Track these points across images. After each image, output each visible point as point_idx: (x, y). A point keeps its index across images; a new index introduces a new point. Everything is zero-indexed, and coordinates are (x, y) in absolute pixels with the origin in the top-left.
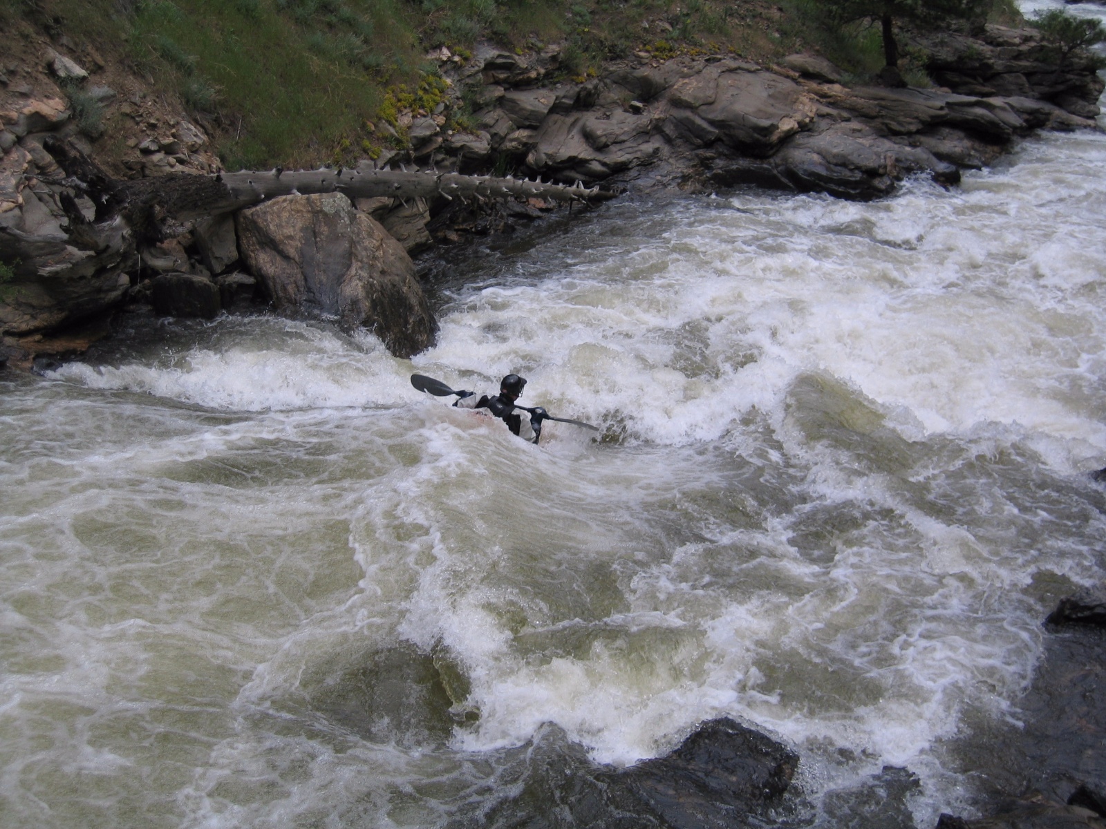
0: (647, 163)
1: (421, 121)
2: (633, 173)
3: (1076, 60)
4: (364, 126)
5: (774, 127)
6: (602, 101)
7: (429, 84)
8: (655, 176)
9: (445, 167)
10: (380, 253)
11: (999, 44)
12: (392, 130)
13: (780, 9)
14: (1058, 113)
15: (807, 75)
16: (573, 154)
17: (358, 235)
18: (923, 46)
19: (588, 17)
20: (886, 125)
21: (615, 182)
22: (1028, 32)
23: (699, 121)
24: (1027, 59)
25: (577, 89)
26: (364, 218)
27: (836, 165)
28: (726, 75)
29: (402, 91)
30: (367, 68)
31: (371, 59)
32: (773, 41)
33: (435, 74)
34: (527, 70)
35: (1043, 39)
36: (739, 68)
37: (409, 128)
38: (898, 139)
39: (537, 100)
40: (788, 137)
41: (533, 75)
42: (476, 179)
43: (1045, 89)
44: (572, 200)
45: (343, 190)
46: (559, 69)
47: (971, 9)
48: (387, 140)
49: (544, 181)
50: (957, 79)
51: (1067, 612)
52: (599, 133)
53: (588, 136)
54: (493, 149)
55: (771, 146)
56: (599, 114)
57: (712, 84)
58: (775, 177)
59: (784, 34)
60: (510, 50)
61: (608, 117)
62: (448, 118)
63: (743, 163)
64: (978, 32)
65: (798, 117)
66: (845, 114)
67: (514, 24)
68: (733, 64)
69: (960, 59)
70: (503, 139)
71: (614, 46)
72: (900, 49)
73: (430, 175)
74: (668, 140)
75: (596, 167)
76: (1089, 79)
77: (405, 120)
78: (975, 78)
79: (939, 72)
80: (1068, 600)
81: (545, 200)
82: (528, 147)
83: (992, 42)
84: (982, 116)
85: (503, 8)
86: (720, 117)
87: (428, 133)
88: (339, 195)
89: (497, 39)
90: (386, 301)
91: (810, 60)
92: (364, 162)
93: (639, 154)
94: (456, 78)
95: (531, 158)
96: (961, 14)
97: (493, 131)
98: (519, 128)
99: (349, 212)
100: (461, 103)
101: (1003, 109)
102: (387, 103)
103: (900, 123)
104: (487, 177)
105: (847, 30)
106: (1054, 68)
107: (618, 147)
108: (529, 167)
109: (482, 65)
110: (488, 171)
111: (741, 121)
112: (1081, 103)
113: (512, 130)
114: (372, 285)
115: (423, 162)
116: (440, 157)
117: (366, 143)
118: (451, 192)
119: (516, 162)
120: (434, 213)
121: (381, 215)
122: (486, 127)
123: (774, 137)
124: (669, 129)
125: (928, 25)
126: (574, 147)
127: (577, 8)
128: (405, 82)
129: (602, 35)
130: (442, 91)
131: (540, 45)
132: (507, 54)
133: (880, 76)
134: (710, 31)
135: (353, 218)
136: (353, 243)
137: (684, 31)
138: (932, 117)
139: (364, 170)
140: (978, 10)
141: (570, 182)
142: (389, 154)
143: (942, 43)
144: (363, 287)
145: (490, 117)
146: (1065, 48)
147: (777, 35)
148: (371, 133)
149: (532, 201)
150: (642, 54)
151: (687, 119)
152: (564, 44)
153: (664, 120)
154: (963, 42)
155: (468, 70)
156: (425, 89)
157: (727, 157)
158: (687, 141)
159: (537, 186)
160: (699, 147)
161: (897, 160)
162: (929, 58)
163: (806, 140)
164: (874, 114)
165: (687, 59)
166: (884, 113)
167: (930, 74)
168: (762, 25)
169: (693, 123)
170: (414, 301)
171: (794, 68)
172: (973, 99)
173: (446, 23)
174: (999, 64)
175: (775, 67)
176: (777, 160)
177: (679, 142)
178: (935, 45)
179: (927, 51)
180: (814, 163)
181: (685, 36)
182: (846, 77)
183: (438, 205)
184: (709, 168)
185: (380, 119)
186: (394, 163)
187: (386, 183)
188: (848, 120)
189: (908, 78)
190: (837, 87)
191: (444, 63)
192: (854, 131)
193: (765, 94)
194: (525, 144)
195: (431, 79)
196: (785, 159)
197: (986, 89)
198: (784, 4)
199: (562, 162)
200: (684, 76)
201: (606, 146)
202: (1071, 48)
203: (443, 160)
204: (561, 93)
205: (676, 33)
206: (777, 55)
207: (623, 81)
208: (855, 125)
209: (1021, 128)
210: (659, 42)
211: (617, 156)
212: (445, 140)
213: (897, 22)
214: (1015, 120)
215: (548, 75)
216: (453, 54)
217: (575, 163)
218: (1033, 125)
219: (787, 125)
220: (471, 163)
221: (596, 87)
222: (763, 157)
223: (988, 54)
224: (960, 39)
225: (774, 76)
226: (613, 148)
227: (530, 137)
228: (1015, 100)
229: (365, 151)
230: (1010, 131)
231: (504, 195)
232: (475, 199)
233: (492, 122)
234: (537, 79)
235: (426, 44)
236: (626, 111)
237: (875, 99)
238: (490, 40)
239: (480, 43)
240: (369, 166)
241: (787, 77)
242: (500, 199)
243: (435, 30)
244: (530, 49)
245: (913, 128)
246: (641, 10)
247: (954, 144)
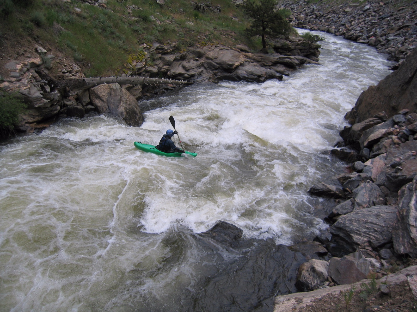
0: (200, 74)
1: (139, 64)
2: (196, 77)
3: (313, 46)
4: (123, 65)
5: (233, 64)
6: (187, 58)
7: (141, 54)
8: (202, 78)
9: (146, 76)
10: (128, 99)
11: (292, 42)
12: (131, 66)
13: (235, 33)
14: (308, 60)
15: (242, 50)
16: (180, 72)
17: (122, 94)
18: (272, 42)
19: (183, 35)
20: (263, 63)
21: (191, 79)
22: (300, 38)
23: (213, 63)
24: (300, 46)
25: (181, 55)
26: (124, 90)
27: (250, 74)
28: (221, 51)
29: (134, 56)
30: (124, 49)
31: (125, 47)
32: (233, 41)
33: (142, 51)
34: (167, 50)
35: (304, 40)
36: (224, 49)
37: (136, 65)
38: (266, 67)
39: (170, 58)
40: (237, 67)
41: (169, 51)
42: (154, 79)
43: (305, 54)
44: (180, 84)
45: (118, 83)
46: (176, 49)
47: (285, 32)
48: (129, 69)
49: (172, 79)
50: (282, 51)
51: (312, 191)
52: (187, 66)
53: (184, 67)
54: (158, 71)
55: (233, 69)
56: (187, 61)
57: (217, 53)
58: (234, 78)
59: (236, 39)
60: (162, 44)
61: (189, 62)
62: (146, 63)
63: (226, 74)
64: (287, 39)
65: (240, 61)
66: (252, 61)
67: (163, 37)
68: (222, 48)
69: (282, 46)
70: (161, 68)
71: (190, 43)
72: (266, 43)
73: (142, 78)
74: (205, 68)
75: (186, 75)
76: (316, 51)
77: (135, 63)
78: (286, 51)
79: (277, 49)
80: (312, 188)
81: (173, 84)
82: (168, 70)
83: (291, 41)
84: (288, 61)
85: (160, 33)
86: (219, 62)
87: (141, 67)
88: (117, 84)
89: (159, 41)
90: (130, 112)
91: (243, 46)
92: (123, 75)
93: (197, 72)
94: (148, 52)
95: (169, 73)
96: (282, 34)
97: (158, 66)
98: (165, 65)
99: (120, 88)
100: (150, 59)
101: (294, 59)
102: (129, 59)
103: (267, 63)
104: (157, 79)
105: (252, 38)
106: (307, 48)
107: (192, 70)
108: (168, 76)
109: (155, 48)
110: (157, 77)
111: (225, 63)
112: (314, 57)
113: (163, 66)
114: (126, 108)
115: (140, 75)
116: (144, 73)
117: (124, 70)
118: (147, 83)
119: (165, 74)
120: (143, 88)
121: (129, 89)
122: (156, 65)
123: (234, 67)
124: (206, 65)
125: (274, 37)
126: (180, 70)
127: (180, 33)
128: (134, 53)
129: (187, 40)
130: (144, 56)
131: (171, 43)
132: (162, 45)
133: (261, 51)
134: (216, 39)
135: (121, 90)
136: (121, 97)
137: (209, 39)
138: (275, 61)
139: (124, 77)
140: (287, 33)
141: (179, 80)
142: (130, 73)
143: (278, 42)
144: (124, 108)
145: (157, 62)
146: (310, 43)
147: (234, 40)
148: (125, 67)
149: (169, 85)
150: (198, 45)
151: (210, 62)
152: (177, 42)
153: (204, 63)
154: (283, 41)
155: (151, 50)
156: (140, 55)
157: (221, 72)
158: (210, 68)
159: (170, 81)
160: (213, 70)
161: (266, 73)
162: (274, 46)
163: (242, 68)
164: (260, 60)
165: (210, 46)
166: (262, 60)
167: (274, 50)
168: (230, 37)
169: (212, 63)
170: (138, 112)
171: (239, 49)
172: (286, 56)
173: (145, 37)
174: (292, 47)
175: (233, 48)
176: (234, 73)
177: (208, 68)
178: (276, 42)
179: (274, 44)
180: (244, 74)
181: (209, 40)
182: (252, 51)
183: (144, 86)
184: (216, 75)
185: (128, 63)
186: (132, 75)
187: (130, 80)
188: (253, 62)
189: (269, 51)
190: (250, 54)
191: (145, 48)
192: (255, 65)
193: (231, 56)
194: (167, 70)
195: (141, 52)
196: (236, 73)
197: (289, 54)
198: (236, 32)
199: (177, 74)
200: (209, 51)
201: (189, 70)
202: (311, 43)
203: (145, 74)
204: (176, 56)
205: (207, 39)
206: (234, 45)
207: (193, 52)
208: (255, 63)
209: (299, 64)
210: (203, 42)
211: (192, 72)
212: (145, 69)
213: (266, 36)
214: (297, 62)
215: (173, 51)
216: (147, 46)
217: (180, 74)
218: (302, 64)
219: (237, 64)
220: (153, 75)
221: (186, 54)
222: (231, 72)
223: (290, 44)
224: (282, 40)
225: (233, 51)
226: (191, 70)
227: (168, 68)
228: (297, 57)
229: (124, 72)
230: (296, 65)
231: (162, 83)
232: (154, 85)
233: (158, 64)
234: (170, 52)
235: (140, 43)
236: (194, 60)
237: (260, 57)
238: (157, 41)
239: (155, 42)
240: (125, 76)
241: (237, 51)
242: (160, 84)
243: (142, 39)
244: (168, 44)
245: (270, 64)
246: (197, 33)
247: (281, 68)
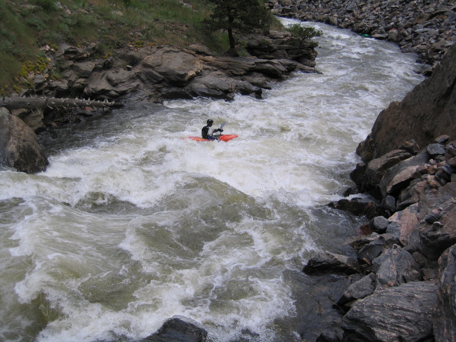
0: (134, 91)
1: (38, 76)
2: (129, 95)
3: (305, 44)
4: (14, 79)
5: (186, 74)
6: (114, 66)
7: (41, 61)
8: (138, 96)
9: (49, 95)
10: (22, 133)
11: (275, 38)
12: (26, 80)
13: (187, 26)
14: (299, 65)
15: (198, 53)
16: (103, 88)
17: (13, 125)
18: (245, 40)
19: (107, 31)
20: (231, 72)
21: (121, 99)
22: (287, 33)
23: (155, 73)
24: (286, 44)
25: (104, 61)
26: (14, 118)
27: (212, 89)
28: (166, 53)
29: (30, 64)
30: (14, 54)
31: (16, 51)
32: (184, 39)
33: (44, 56)
34: (82, 54)
35: (292, 36)
36: (171, 51)
37: (33, 79)
38: (236, 78)
39: (87, 66)
40: (192, 78)
41: (85, 55)
42: (62, 100)
43: (294, 56)
44: (104, 107)
45: (5, 107)
46: (96, 53)
47: (263, 24)
48: (24, 85)
49: (91, 99)
50: (259, 53)
51: (312, 265)
52: (114, 79)
53: (109, 80)
54: (69, 87)
55: (185, 82)
56: (114, 71)
57: (160, 58)
58: (187, 95)
59: (188, 36)
60: (75, 45)
61: (117, 72)
62: (50, 74)
63: (174, 89)
64: (267, 34)
65: (196, 70)
66: (215, 68)
67: (76, 35)
68: (168, 49)
69: (260, 44)
70: (74, 82)
71: (119, 43)
72: (236, 41)
73: (43, 99)
74: (143, 81)
75: (113, 93)
76: (311, 51)
77: (31, 76)
78: (266, 52)
79: (252, 50)
80: (312, 260)
81: (92, 108)
82: (84, 86)
83: (272, 37)
84: (269, 67)
85: (72, 28)
86: (164, 71)
87: (41, 81)
88: (4, 109)
89: (70, 41)
90: (26, 153)
91: (199, 46)
92: (14, 94)
93: (131, 87)
94: (53, 58)
95: (86, 90)
96: (259, 27)
97: (69, 79)
98: (80, 78)
99: (8, 116)
100: (55, 68)
101: (278, 64)
102: (23, 69)
103: (237, 71)
104: (67, 99)
105: (214, 34)
106: (297, 47)
107: (122, 84)
108: (85, 94)
109: (64, 52)
110: (68, 96)
111: (172, 72)
112: (308, 61)
113: (77, 79)
114: (19, 146)
115: (40, 93)
116: (47, 91)
117: (15, 86)
118: (52, 105)
119: (79, 92)
120: (45, 114)
121: (23, 116)
122: (66, 78)
123: (186, 78)
124: (143, 77)
125: (246, 31)
126: (104, 85)
127: (102, 28)
128: (31, 60)
129: (114, 38)
130: (47, 63)
131: (88, 43)
132: (74, 47)
133: (228, 52)
134: (158, 36)
135: (10, 118)
136: (10, 129)
137: (147, 36)
138: (250, 68)
139: (14, 98)
140: (266, 25)
141: (102, 100)
142: (25, 91)
143: (252, 38)
144: (16, 147)
145: (67, 74)
146: (301, 39)
147: (186, 37)
148: (17, 82)
149: (87, 108)
150: (130, 46)
151: (150, 72)
152: (98, 42)
153: (140, 73)
154: (261, 38)
155: (58, 54)
156: (39, 63)
157: (167, 87)
158: (151, 81)
159: (88, 102)
160: (155, 83)
161: (236, 86)
162: (247, 45)
163: (199, 79)
164: (226, 68)
165: (149, 48)
166: (230, 67)
167: (248, 51)
168: (180, 32)
169: (153, 73)
170: (38, 152)
171: (193, 50)
172: (266, 60)
173: (47, 35)
174: (275, 46)
175: (185, 50)
176: (188, 87)
177: (147, 81)
178: (250, 39)
179: (246, 42)
180: (203, 89)
181: (148, 38)
182: (215, 53)
183: (47, 112)
184: (160, 92)
185: (21, 76)
186: (27, 94)
187: (24, 103)
188: (216, 70)
189: (239, 53)
190: (211, 57)
191: (47, 51)
192: (219, 75)
193: (182, 61)
194: (83, 85)
195: (42, 58)
196: (191, 87)
197: (271, 56)
198: (188, 24)
199: (99, 91)
200: (148, 55)
201: (117, 84)
202: (303, 39)
203: (48, 92)
204: (97, 63)
205: (144, 37)
206: (186, 45)
207: (123, 57)
208: (219, 72)
209: (285, 71)
210: (137, 41)
211: (122, 88)
212: (49, 84)
213: (234, 30)
214: (282, 68)
215: (91, 55)
216: (51, 48)
217: (104, 92)
218: (290, 70)
219: (191, 73)
220: (60, 93)
221: (112, 60)
222: (182, 87)
223: (271, 42)
224: (260, 36)
225: (185, 54)
226: (120, 85)
227: (85, 81)
228: (282, 61)
229: (15, 89)
230: (281, 73)
231: (75, 106)
232: (62, 108)
233: (68, 76)
234: (87, 57)
235: (39, 44)
236: (125, 69)
237: (227, 62)
238: (66, 41)
239: (63, 43)
240: (16, 96)
241: (191, 54)
242: (73, 108)
243: (43, 38)
244: (83, 45)
245: (242, 73)
246: (129, 28)
247: (259, 79)
